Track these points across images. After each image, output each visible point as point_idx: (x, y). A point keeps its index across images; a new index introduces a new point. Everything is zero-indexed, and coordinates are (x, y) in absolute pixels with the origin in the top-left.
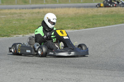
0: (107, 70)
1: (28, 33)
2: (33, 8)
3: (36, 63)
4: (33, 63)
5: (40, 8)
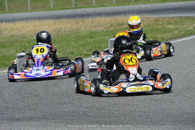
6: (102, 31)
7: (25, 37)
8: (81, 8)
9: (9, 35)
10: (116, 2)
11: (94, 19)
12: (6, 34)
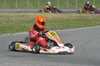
0: (79, 64)
1: (15, 32)
2: (19, 12)
3: (21, 57)
4: (19, 57)
5: (24, 12)
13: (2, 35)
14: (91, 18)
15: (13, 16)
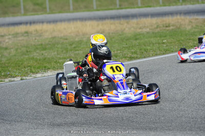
1: (29, 74)
6: (148, 33)
7: (67, 39)
8: (126, 8)
9: (50, 37)
10: (163, 3)
11: (139, 20)
12: (47, 35)
13: (2, 81)
14: (188, 28)
15: (2, 34)
